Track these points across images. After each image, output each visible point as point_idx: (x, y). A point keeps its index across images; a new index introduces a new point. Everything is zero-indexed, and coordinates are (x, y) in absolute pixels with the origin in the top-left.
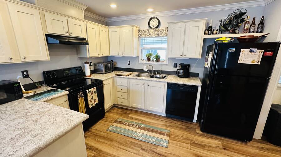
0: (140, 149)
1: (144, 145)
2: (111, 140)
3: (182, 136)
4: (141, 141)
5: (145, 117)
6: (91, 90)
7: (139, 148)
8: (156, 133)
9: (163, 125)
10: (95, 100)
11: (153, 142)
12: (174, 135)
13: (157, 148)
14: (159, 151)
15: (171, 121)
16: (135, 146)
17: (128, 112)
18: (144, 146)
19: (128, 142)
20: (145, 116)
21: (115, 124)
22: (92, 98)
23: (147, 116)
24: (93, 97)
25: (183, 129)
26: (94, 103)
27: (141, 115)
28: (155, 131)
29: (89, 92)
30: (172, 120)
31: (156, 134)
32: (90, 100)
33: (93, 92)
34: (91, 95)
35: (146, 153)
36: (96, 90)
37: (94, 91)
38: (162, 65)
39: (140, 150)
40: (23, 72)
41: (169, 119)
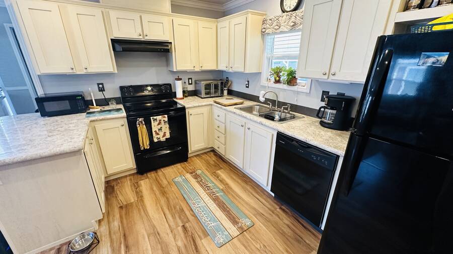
0: (181, 225)
1: (191, 222)
2: (164, 193)
3: (264, 246)
4: (194, 215)
5: (238, 182)
6: (159, 118)
7: (182, 223)
8: (226, 215)
9: (255, 209)
10: (165, 133)
11: (207, 226)
12: (253, 235)
13: (203, 237)
14: (201, 245)
15: (276, 209)
16: (180, 218)
17: (222, 165)
18: (191, 225)
19: (178, 207)
20: (240, 181)
21: (188, 176)
22: (160, 129)
23: (243, 184)
24: (161, 127)
25: (283, 234)
26: (163, 137)
27: (234, 177)
28: (228, 212)
29: (154, 120)
30: (280, 208)
31: (224, 217)
32: (155, 131)
33: (162, 122)
34: (159, 124)
35: (182, 235)
36: (166, 119)
37: (164, 121)
38: (298, 93)
39: (179, 226)
40: (98, 84)
41: (274, 204)
